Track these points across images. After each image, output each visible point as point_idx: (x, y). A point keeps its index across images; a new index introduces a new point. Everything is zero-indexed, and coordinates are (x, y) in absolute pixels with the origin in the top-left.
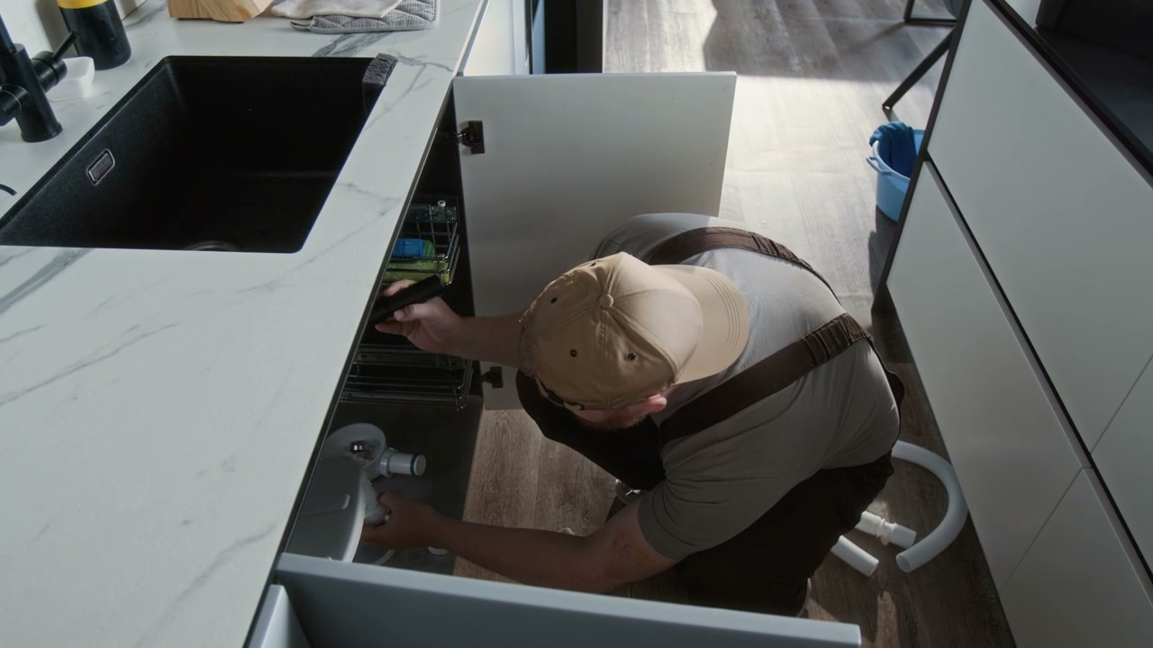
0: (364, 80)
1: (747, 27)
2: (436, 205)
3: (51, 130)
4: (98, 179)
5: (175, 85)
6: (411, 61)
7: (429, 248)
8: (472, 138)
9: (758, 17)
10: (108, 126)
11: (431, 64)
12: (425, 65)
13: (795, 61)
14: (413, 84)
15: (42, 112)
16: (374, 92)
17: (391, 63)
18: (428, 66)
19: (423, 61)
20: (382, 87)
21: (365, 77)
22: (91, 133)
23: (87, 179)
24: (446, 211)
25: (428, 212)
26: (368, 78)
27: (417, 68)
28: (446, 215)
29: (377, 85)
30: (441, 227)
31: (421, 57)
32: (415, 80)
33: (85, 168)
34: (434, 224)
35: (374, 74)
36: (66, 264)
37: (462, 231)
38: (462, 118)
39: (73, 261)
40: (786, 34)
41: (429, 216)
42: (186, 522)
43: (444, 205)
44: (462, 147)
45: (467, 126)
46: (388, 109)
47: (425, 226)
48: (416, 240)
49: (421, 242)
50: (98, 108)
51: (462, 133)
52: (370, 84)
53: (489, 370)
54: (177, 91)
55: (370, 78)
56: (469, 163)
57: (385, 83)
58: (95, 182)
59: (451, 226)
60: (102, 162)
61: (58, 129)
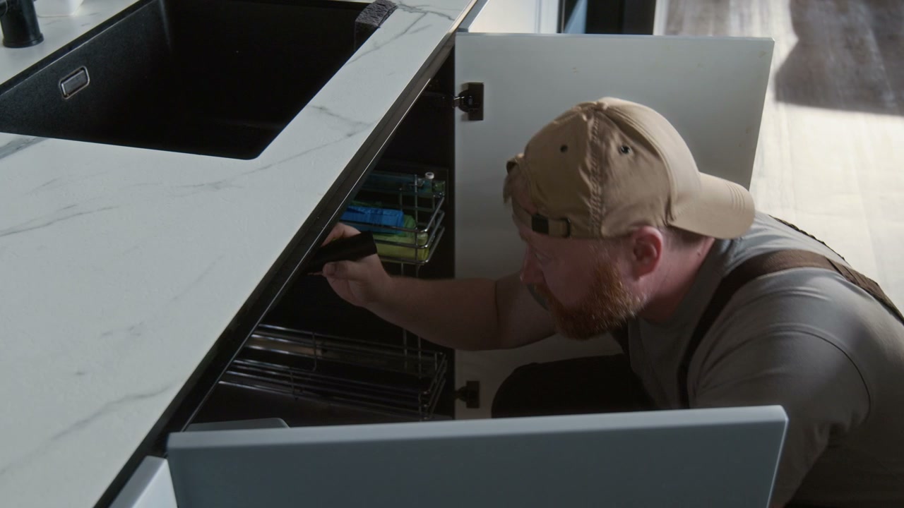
0: (357, 20)
1: (833, 58)
2: (422, 176)
3: (32, 38)
4: (70, 94)
5: (165, 20)
6: (411, 9)
7: (411, 222)
8: (470, 102)
9: (849, 46)
10: (90, 43)
11: (432, 12)
12: (425, 13)
13: (889, 97)
14: (409, 28)
15: (27, 17)
16: (367, 31)
17: (390, 8)
18: (429, 14)
19: (425, 9)
20: (376, 29)
21: (359, 17)
22: (70, 46)
23: (59, 92)
24: (433, 184)
25: (414, 183)
26: (362, 18)
27: (416, 15)
28: (433, 190)
29: (371, 26)
30: (426, 202)
31: (422, 6)
32: (412, 25)
33: (59, 79)
34: (418, 198)
35: (369, 15)
36: (18, 148)
37: (449, 207)
38: (461, 79)
39: (26, 147)
40: (882, 67)
41: (413, 187)
42: (79, 374)
43: (432, 177)
44: (458, 113)
45: (466, 88)
46: (377, 48)
47: (409, 200)
48: (397, 211)
49: (400, 214)
50: (83, 25)
51: (460, 95)
52: (363, 24)
53: (464, 384)
54: (166, 27)
55: (365, 19)
56: (463, 129)
57: (380, 25)
58: (66, 96)
59: (437, 200)
60: (77, 78)
61: (39, 38)
